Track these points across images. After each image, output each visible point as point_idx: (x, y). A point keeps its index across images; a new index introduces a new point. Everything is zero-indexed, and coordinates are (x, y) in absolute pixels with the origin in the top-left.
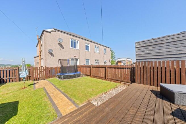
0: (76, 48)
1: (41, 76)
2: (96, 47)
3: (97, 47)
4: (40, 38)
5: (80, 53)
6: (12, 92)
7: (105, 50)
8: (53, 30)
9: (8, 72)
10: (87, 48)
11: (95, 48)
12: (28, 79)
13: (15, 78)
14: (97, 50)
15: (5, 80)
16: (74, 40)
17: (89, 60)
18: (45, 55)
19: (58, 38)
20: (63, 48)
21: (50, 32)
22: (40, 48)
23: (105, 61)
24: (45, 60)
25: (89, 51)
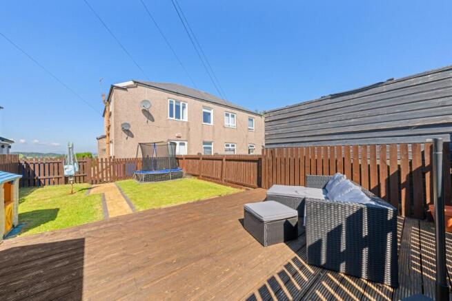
0: (181, 119)
1: (105, 176)
2: (227, 115)
3: (230, 114)
4: (108, 100)
5: (189, 129)
6: (51, 198)
7: (251, 120)
8: (131, 83)
9: (47, 166)
10: (206, 117)
11: (226, 118)
12: (82, 181)
13: (58, 178)
14: (230, 122)
15: (42, 181)
16: (176, 102)
17: (210, 143)
18: (116, 134)
19: (141, 100)
20: (153, 120)
21: (124, 89)
22: (109, 121)
23: (251, 146)
24: (115, 144)
25: (212, 124)
